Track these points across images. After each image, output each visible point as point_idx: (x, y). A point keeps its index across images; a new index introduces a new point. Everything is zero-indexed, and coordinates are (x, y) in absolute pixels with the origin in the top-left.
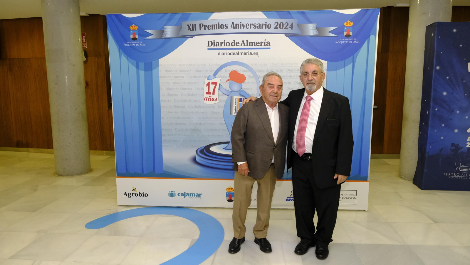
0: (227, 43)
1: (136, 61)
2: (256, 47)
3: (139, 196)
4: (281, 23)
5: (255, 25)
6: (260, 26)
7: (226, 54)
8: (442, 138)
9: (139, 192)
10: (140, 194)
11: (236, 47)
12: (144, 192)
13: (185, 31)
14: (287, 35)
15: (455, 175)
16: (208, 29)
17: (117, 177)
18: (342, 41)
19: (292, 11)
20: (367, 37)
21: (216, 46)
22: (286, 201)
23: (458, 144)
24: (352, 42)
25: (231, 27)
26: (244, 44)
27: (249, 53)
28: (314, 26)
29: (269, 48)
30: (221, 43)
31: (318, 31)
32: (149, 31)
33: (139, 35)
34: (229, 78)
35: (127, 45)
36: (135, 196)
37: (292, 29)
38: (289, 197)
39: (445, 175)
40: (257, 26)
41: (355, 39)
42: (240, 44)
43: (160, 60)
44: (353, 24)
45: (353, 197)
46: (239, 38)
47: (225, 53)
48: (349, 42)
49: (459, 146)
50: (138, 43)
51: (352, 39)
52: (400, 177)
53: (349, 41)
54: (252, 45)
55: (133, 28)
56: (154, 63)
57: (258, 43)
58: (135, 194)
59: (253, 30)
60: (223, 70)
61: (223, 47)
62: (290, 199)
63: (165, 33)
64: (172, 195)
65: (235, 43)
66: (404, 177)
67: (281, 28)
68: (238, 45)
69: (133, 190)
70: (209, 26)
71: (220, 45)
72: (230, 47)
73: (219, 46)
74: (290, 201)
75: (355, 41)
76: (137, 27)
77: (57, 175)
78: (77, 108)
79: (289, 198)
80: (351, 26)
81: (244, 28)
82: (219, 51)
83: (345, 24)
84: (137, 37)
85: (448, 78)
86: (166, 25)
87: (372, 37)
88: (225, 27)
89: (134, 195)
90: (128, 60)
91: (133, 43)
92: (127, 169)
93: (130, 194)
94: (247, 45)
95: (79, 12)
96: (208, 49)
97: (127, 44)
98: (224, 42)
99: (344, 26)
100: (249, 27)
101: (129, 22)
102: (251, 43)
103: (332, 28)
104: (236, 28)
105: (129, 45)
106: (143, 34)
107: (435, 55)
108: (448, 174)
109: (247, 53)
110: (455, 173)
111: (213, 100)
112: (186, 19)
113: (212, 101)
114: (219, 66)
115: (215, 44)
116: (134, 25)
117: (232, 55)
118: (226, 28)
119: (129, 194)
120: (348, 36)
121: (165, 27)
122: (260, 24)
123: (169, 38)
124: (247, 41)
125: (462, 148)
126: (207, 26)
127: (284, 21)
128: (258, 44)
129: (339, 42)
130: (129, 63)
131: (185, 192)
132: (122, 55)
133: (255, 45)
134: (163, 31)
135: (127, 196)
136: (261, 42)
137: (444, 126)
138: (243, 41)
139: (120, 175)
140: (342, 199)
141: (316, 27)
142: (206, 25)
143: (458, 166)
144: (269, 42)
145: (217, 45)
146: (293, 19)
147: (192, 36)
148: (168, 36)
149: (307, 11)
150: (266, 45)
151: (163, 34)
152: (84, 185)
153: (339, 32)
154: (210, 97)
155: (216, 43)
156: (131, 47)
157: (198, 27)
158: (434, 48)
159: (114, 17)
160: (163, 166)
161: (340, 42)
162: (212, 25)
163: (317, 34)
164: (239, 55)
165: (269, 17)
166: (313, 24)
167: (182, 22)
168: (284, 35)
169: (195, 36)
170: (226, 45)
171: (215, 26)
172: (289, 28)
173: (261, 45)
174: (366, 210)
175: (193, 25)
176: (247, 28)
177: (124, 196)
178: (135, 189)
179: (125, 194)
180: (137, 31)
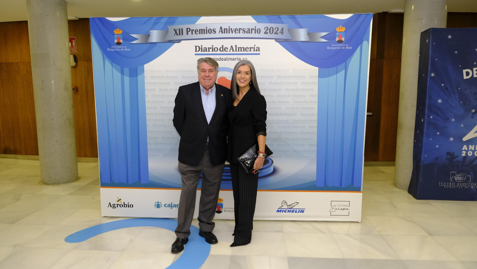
0: (215, 48)
1: (120, 67)
2: (245, 52)
3: (124, 207)
4: (271, 28)
5: (244, 29)
6: (249, 31)
8: (437, 146)
9: (124, 203)
10: (124, 205)
11: (224, 52)
12: (129, 203)
13: (172, 36)
14: (277, 40)
15: (450, 184)
16: (196, 34)
17: (101, 187)
18: (333, 47)
19: (282, 16)
20: (360, 43)
22: (277, 212)
23: (454, 153)
24: (344, 48)
25: (220, 32)
26: (233, 49)
27: (238, 59)
28: (305, 31)
29: (259, 54)
30: (209, 48)
31: (309, 37)
32: (134, 36)
33: (123, 40)
35: (111, 50)
37: (282, 34)
38: (279, 208)
39: (441, 184)
40: (246, 30)
41: (348, 45)
42: (229, 50)
43: (145, 65)
44: (345, 29)
45: (346, 208)
46: (228, 43)
48: (341, 48)
49: (454, 155)
50: (122, 48)
51: (344, 45)
52: (395, 185)
54: (241, 51)
55: (118, 32)
56: (138, 67)
57: (247, 48)
58: (120, 205)
59: (242, 35)
61: (211, 52)
62: (281, 210)
63: (150, 37)
64: (158, 206)
65: (223, 49)
66: (399, 186)
67: (271, 33)
68: (226, 50)
69: (118, 201)
70: (197, 31)
71: (208, 50)
72: (219, 52)
73: (206, 51)
74: (280, 212)
75: (347, 46)
76: (122, 32)
77: (43, 183)
78: (63, 115)
79: (280, 210)
80: (343, 32)
81: (232, 32)
83: (337, 30)
84: (121, 41)
85: (443, 85)
86: (152, 29)
87: (365, 43)
88: (212, 31)
89: (119, 206)
90: (112, 65)
91: (118, 48)
92: (111, 179)
93: (115, 205)
94: (236, 51)
95: (66, 15)
96: (196, 54)
97: (111, 48)
98: (212, 47)
99: (336, 31)
100: (238, 31)
101: (114, 25)
102: (240, 49)
103: (324, 34)
104: (224, 33)
105: (113, 50)
106: (128, 39)
107: (430, 62)
108: (443, 183)
109: (236, 59)
110: (451, 182)
112: (172, 23)
115: (203, 49)
116: (118, 29)
117: (220, 60)
118: (214, 33)
120: (340, 42)
121: (151, 31)
122: (249, 29)
123: (155, 43)
124: (236, 46)
125: (458, 156)
126: (194, 31)
127: (274, 25)
128: (247, 50)
129: (331, 48)
130: (113, 68)
131: (172, 203)
132: (106, 60)
133: (244, 51)
134: (149, 35)
135: (111, 207)
136: (250, 48)
137: (439, 134)
138: (232, 46)
139: (104, 185)
140: (335, 210)
141: (307, 32)
142: (194, 30)
143: (454, 175)
144: (259, 48)
145: (205, 50)
146: (284, 23)
147: (179, 41)
148: (154, 41)
149: (298, 16)
150: (255, 50)
151: (148, 39)
152: (67, 195)
153: (330, 37)
155: (204, 48)
156: (116, 52)
157: (185, 31)
158: (429, 54)
159: (97, 21)
160: (149, 175)
161: (332, 48)
162: (200, 30)
163: (309, 39)
164: (227, 60)
165: (258, 22)
166: (304, 29)
167: (168, 27)
168: (274, 40)
169: (182, 41)
170: (214, 51)
171: (203, 30)
172: (279, 33)
173: (250, 51)
174: (360, 221)
175: (179, 29)
176: (235, 33)
177: (108, 207)
178: (120, 200)
179: (109, 205)
180: (122, 35)
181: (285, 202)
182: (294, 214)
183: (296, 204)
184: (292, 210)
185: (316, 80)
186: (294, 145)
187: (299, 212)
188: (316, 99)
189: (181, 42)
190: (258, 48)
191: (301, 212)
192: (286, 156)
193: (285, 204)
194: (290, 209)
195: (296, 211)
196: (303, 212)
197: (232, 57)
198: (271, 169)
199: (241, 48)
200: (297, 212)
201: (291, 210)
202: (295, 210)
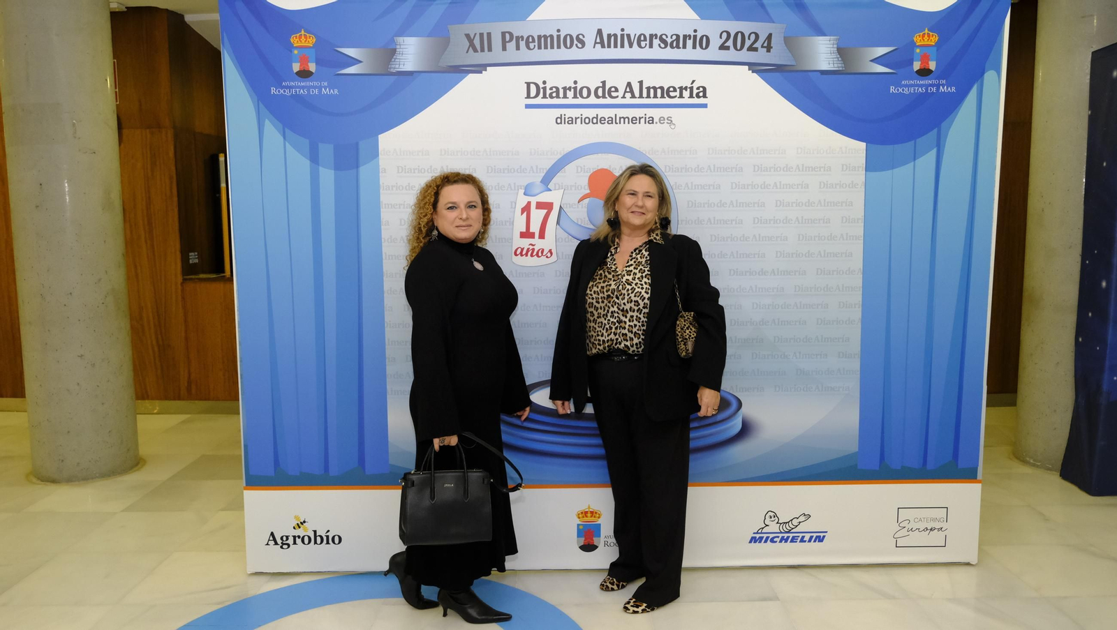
0: (582, 89)
1: (308, 141)
3: (315, 543)
4: (736, 35)
5: (664, 37)
6: (678, 42)
7: (579, 121)
9: (315, 532)
10: (316, 538)
11: (608, 101)
12: (328, 531)
13: (459, 53)
14: (753, 67)
16: (528, 48)
17: (245, 489)
18: (908, 86)
19: (768, 1)
20: (977, 75)
21: (551, 97)
22: (750, 542)
24: (934, 89)
25: (596, 43)
26: (632, 92)
27: (647, 120)
28: (832, 42)
29: (705, 106)
30: (565, 89)
31: (842, 60)
32: (351, 52)
33: (319, 62)
34: (588, 191)
35: (282, 91)
36: (303, 541)
37: (768, 51)
38: (757, 533)
40: (669, 40)
41: (944, 82)
42: (620, 94)
43: (381, 137)
44: (937, 38)
45: (937, 525)
46: (618, 76)
47: (576, 118)
48: (927, 90)
50: (315, 87)
51: (934, 82)
52: (1018, 458)
53: (927, 86)
54: (655, 96)
55: (302, 41)
56: (362, 145)
57: (671, 89)
58: (304, 537)
59: (657, 52)
60: (571, 168)
61: (570, 101)
62: (761, 538)
63: (397, 56)
65: (606, 90)
66: (1032, 461)
67: (739, 47)
68: (614, 94)
69: (297, 527)
70: (531, 40)
71: (561, 95)
72: (592, 100)
73: (558, 96)
74: (760, 542)
75: (943, 86)
76: (314, 40)
77: (38, 479)
78: (100, 280)
79: (758, 536)
80: (933, 46)
81: (631, 45)
82: (558, 112)
83: (915, 39)
84: (312, 67)
86: (403, 32)
87: (989, 76)
88: (575, 42)
89: (299, 541)
90: (284, 138)
91: (301, 87)
92: (277, 463)
93: (287, 537)
94: (641, 96)
96: (528, 106)
97: (283, 87)
98: (573, 86)
99: (913, 45)
100: (648, 42)
101: (289, 22)
102: (652, 91)
103: (881, 51)
104: (609, 46)
105: (287, 93)
106: (332, 60)
109: (640, 118)
111: (540, 254)
112: (461, 20)
113: (538, 256)
114: (559, 156)
115: (548, 92)
116: (303, 32)
117: (597, 123)
118: (580, 45)
119: (285, 538)
120: (924, 72)
121: (400, 40)
122: (678, 36)
123: (411, 73)
124: (641, 83)
126: (522, 40)
127: (746, 27)
128: (672, 94)
129: (900, 90)
130: (287, 144)
132: (267, 123)
133: (662, 96)
134: (394, 51)
135: (276, 543)
136: (681, 88)
138: (629, 84)
139: (255, 481)
140: (908, 533)
141: (835, 46)
142: (522, 37)
144: (705, 89)
145: (554, 95)
146: (774, 22)
147: (480, 68)
148: (408, 67)
149: (812, 2)
150: (694, 95)
151: (391, 61)
152: (122, 511)
153: (899, 61)
154: (531, 247)
155: (551, 89)
156: (296, 97)
157: (497, 41)
159: (239, 8)
160: (391, 450)
161: (903, 90)
162: (539, 37)
163: (840, 65)
164: (616, 123)
165: (703, 17)
166: (828, 38)
167: (450, 27)
168: (747, 67)
169: (488, 68)
170: (578, 96)
171: (549, 38)
172: (760, 49)
173: (681, 96)
174: (974, 561)
175: (482, 35)
176: (640, 46)
177: (267, 544)
178: (302, 523)
179: (271, 538)
180: (313, 50)
181: (772, 514)
182: (798, 545)
183: (802, 518)
184: (791, 535)
185: (860, 177)
186: (798, 354)
187: (810, 541)
188: (859, 230)
189: (486, 70)
190: (701, 89)
191: (815, 541)
192: (777, 389)
193: (773, 519)
194: (786, 532)
195: (803, 537)
196: (820, 539)
197: (630, 113)
198: (736, 425)
199: (655, 89)
200: (805, 541)
201: (788, 537)
202: (801, 535)
